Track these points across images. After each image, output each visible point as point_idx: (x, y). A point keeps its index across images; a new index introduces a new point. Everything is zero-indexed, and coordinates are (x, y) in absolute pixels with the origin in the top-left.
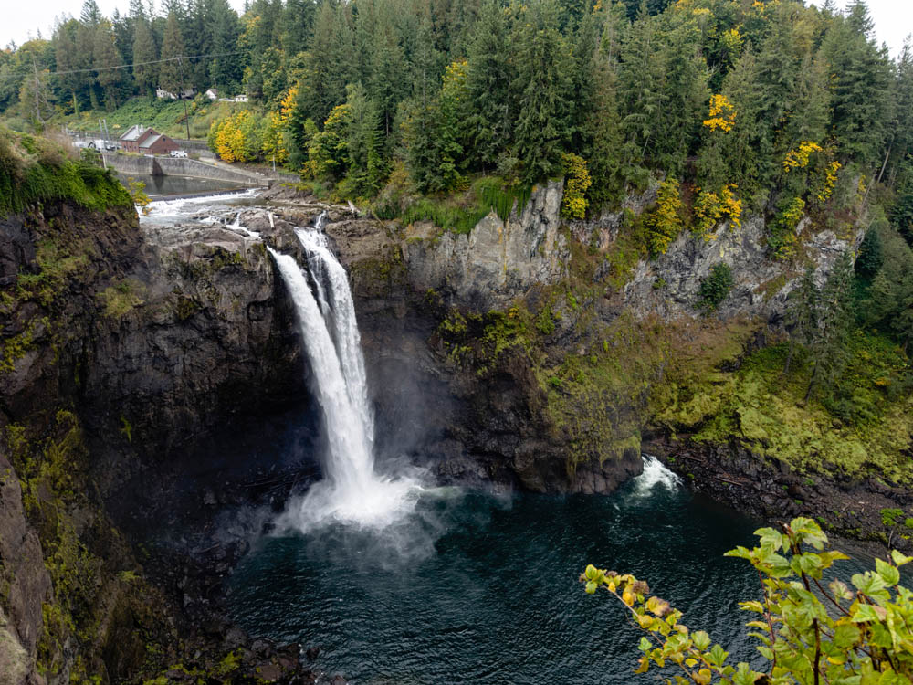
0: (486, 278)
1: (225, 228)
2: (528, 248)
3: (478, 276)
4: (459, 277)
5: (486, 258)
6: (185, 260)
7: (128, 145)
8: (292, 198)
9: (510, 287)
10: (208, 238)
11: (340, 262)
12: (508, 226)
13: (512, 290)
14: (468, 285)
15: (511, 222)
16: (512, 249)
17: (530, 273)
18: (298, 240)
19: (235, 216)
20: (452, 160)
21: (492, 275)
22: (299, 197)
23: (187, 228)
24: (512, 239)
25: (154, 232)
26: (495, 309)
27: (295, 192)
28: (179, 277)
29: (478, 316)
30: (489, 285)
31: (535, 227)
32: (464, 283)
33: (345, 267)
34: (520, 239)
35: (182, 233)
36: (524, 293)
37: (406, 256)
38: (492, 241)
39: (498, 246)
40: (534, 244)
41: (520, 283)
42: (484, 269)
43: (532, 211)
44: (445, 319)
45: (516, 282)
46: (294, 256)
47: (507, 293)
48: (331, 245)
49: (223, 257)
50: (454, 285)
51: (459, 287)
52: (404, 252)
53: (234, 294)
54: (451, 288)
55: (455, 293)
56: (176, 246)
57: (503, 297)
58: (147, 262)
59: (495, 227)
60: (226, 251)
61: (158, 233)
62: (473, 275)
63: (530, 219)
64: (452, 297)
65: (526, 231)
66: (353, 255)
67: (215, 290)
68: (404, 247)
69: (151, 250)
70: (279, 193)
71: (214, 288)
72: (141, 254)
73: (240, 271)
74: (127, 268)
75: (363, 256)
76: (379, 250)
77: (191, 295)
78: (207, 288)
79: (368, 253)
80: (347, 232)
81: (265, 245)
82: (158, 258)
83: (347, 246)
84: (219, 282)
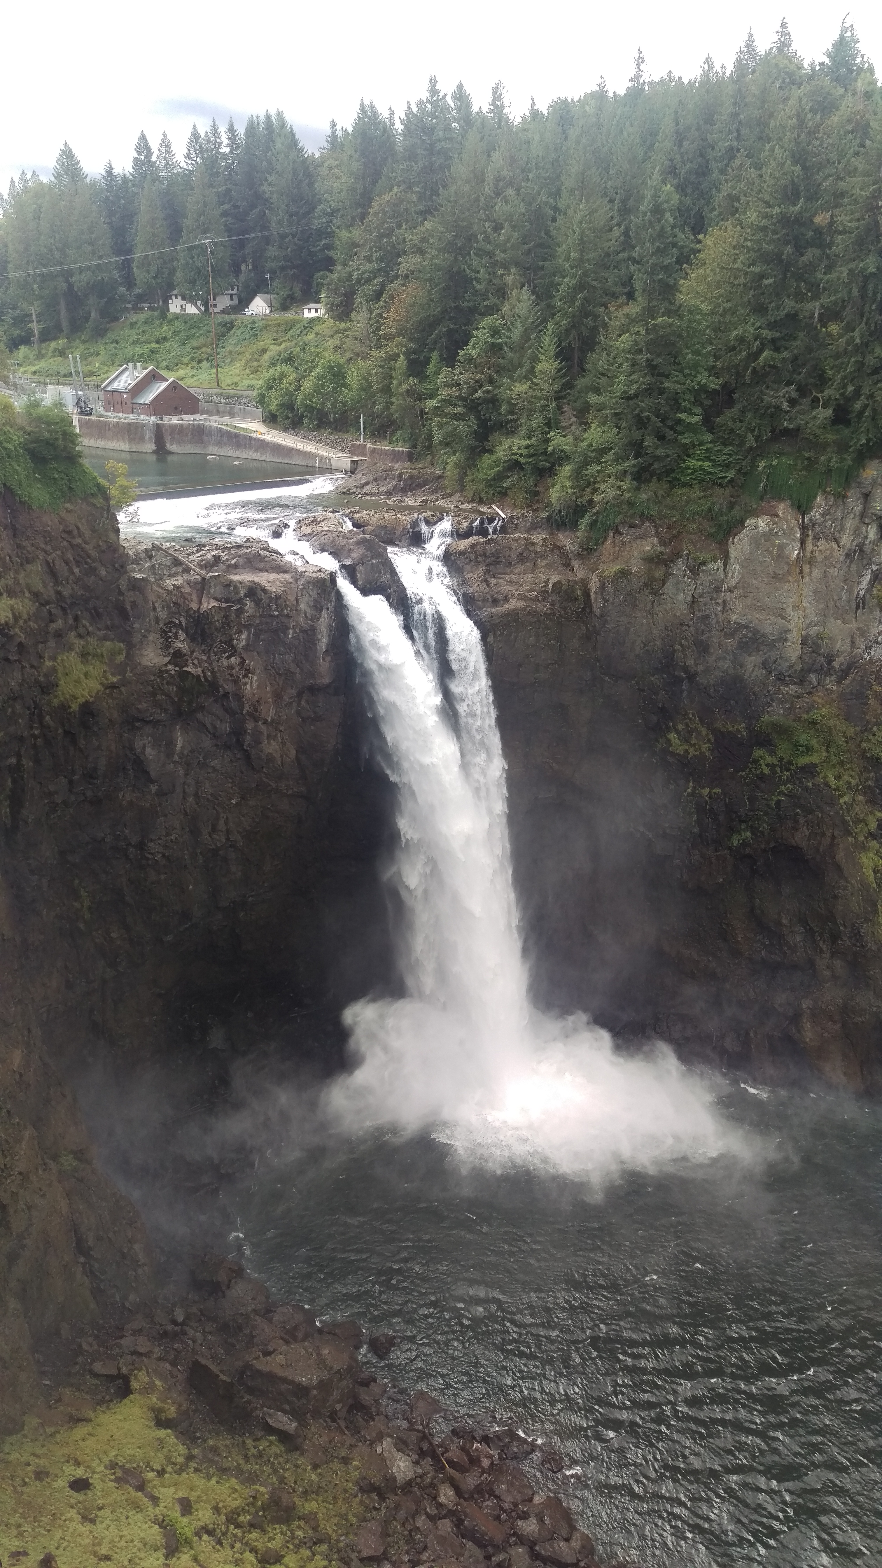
0: (758, 650)
1: (266, 549)
2: (850, 591)
3: (744, 647)
4: (703, 648)
5: (760, 609)
6: (194, 606)
7: (114, 400)
8: (389, 493)
9: (810, 671)
10: (236, 566)
11: (469, 614)
12: (809, 546)
13: (813, 678)
14: (720, 663)
15: (816, 538)
16: (815, 592)
17: (853, 642)
18: (393, 572)
20: (698, 410)
21: (772, 645)
22: (403, 490)
24: (817, 573)
25: (143, 555)
26: (776, 714)
27: (394, 483)
28: (182, 635)
29: (740, 728)
30: (765, 665)
31: (867, 548)
32: (711, 660)
33: (478, 623)
34: (834, 572)
36: (839, 682)
37: (597, 604)
38: (775, 576)
39: (786, 586)
40: (864, 585)
41: (829, 662)
42: (756, 632)
43: (863, 515)
44: (668, 729)
45: (821, 660)
47: (801, 682)
48: (455, 582)
49: (258, 602)
50: (690, 662)
51: (700, 668)
52: (593, 596)
53: (275, 669)
54: (686, 669)
55: (692, 677)
56: (179, 581)
57: (792, 689)
58: (129, 607)
59: (781, 547)
60: (264, 590)
61: (150, 557)
62: (731, 643)
63: (856, 532)
64: (685, 686)
65: (847, 555)
66: (495, 602)
67: (243, 661)
68: (594, 585)
69: (137, 586)
70: (367, 484)
71: (241, 658)
72: (120, 593)
73: (288, 628)
74: (96, 615)
75: (514, 604)
76: (544, 592)
77: (200, 670)
78: (228, 658)
79: (522, 597)
80: (485, 556)
81: (333, 581)
82: (147, 600)
83: (484, 585)
84: (251, 648)
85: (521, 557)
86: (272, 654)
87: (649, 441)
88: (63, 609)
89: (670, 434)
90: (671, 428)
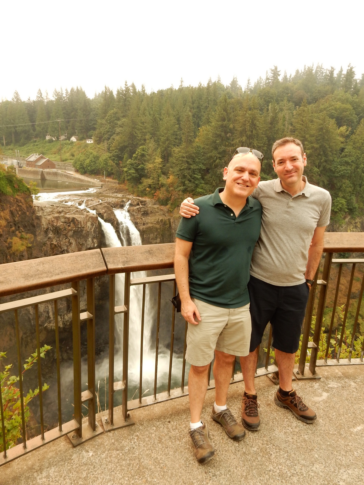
1: (77, 208)
6: (55, 224)
7: (30, 163)
8: (113, 193)
10: (68, 213)
11: (136, 227)
18: (115, 216)
20: (200, 174)
22: (117, 192)
23: (57, 207)
27: (114, 190)
28: (51, 233)
33: (139, 230)
35: (55, 210)
37: (173, 226)
46: (112, 224)
48: (132, 218)
49: (74, 223)
52: (171, 223)
53: (79, 243)
56: (51, 217)
58: (35, 224)
60: (77, 220)
61: (42, 209)
66: (144, 224)
68: (172, 220)
69: (39, 218)
70: (106, 190)
71: (69, 239)
72: (33, 220)
73: (83, 231)
74: (25, 227)
75: (150, 225)
76: (158, 222)
77: (56, 243)
78: (65, 239)
79: (152, 223)
80: (141, 212)
81: (97, 218)
82: (41, 223)
83: (141, 219)
84: (72, 236)
85: (151, 212)
86: (78, 238)
87: (187, 182)
88: (15, 224)
89: (193, 180)
90: (193, 178)
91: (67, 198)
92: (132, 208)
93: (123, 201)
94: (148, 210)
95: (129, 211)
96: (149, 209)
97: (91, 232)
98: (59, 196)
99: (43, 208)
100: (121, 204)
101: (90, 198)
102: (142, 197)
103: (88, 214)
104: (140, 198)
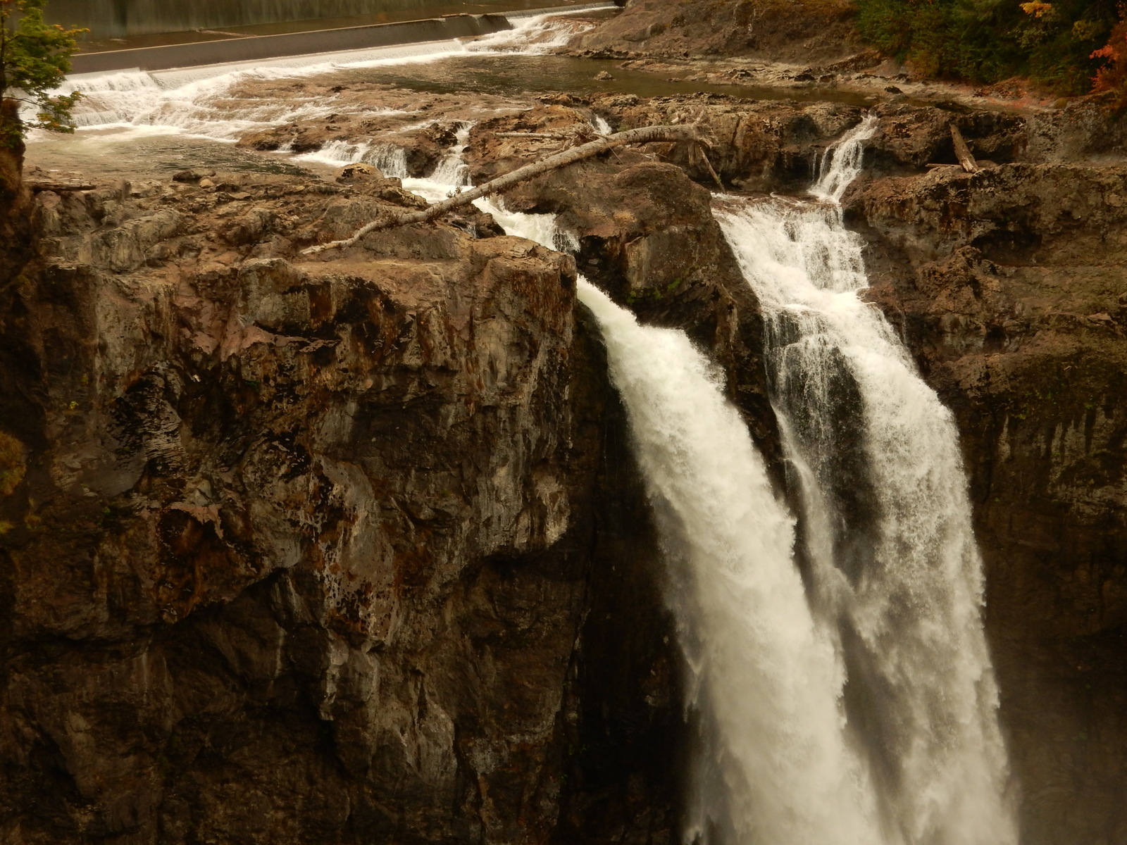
1: (396, 198)
6: (204, 343)
8: (715, 52)
10: (313, 241)
11: (925, 369)
18: (727, 259)
19: (448, 139)
22: (750, 47)
23: (227, 190)
25: (79, 209)
27: (730, 28)
28: (172, 419)
33: (949, 393)
35: (203, 220)
46: (703, 335)
48: (888, 284)
49: (367, 335)
53: (409, 509)
56: (170, 278)
58: (39, 346)
60: (386, 303)
61: (98, 216)
66: (996, 336)
67: (326, 484)
70: (658, 30)
71: (322, 478)
72: (19, 307)
73: (443, 400)
77: (214, 508)
78: (289, 477)
79: (1070, 326)
80: (970, 220)
81: (568, 283)
82: (86, 329)
83: (968, 292)
84: (346, 452)
85: (1068, 224)
86: (402, 467)
91: (316, 110)
92: (884, 188)
93: (803, 127)
94: (1035, 201)
95: (854, 217)
96: (1046, 190)
97: (513, 409)
98: (246, 94)
99: (109, 206)
100: (791, 148)
101: (508, 107)
102: (981, 81)
103: (486, 247)
104: (965, 96)
